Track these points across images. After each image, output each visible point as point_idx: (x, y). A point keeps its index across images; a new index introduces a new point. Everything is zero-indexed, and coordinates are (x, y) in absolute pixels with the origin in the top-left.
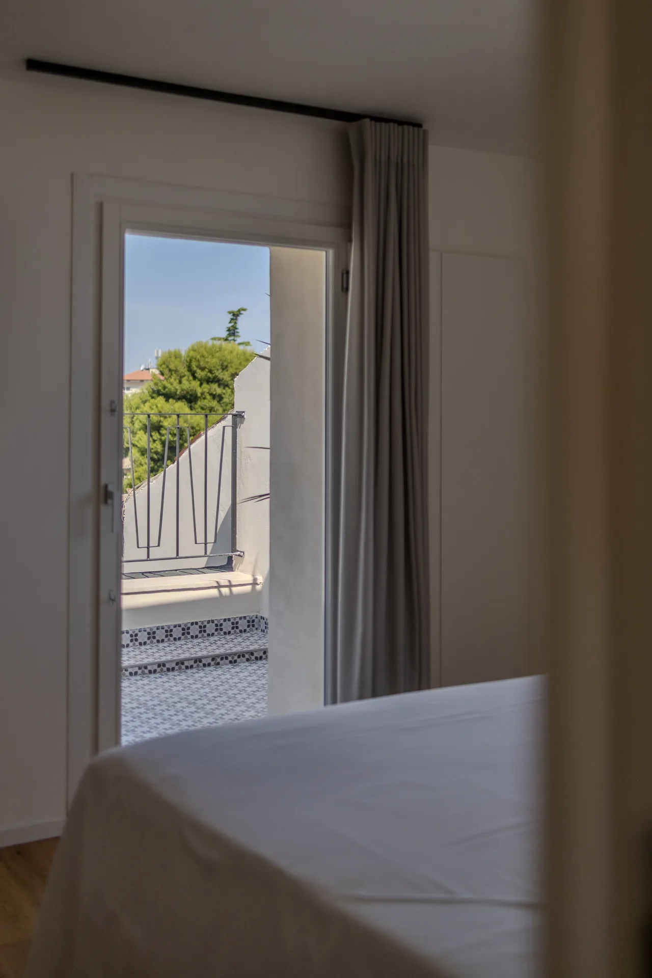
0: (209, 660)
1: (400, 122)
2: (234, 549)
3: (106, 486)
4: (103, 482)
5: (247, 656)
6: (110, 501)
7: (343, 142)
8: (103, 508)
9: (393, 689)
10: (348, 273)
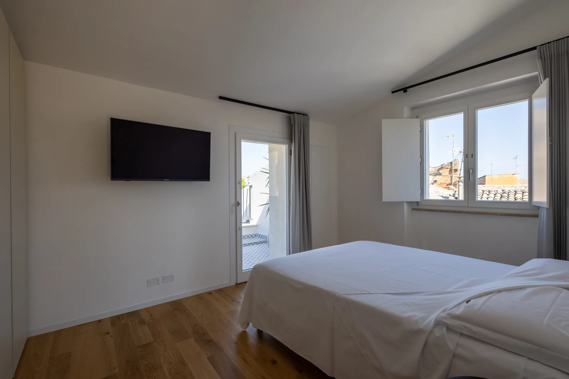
0: (247, 244)
1: (304, 115)
2: (250, 218)
3: (238, 202)
4: (237, 201)
5: (256, 243)
6: (239, 205)
7: (289, 119)
8: (237, 207)
9: (305, 250)
10: (291, 150)
